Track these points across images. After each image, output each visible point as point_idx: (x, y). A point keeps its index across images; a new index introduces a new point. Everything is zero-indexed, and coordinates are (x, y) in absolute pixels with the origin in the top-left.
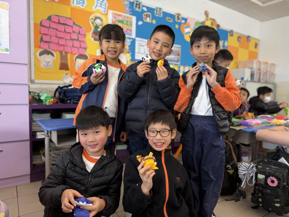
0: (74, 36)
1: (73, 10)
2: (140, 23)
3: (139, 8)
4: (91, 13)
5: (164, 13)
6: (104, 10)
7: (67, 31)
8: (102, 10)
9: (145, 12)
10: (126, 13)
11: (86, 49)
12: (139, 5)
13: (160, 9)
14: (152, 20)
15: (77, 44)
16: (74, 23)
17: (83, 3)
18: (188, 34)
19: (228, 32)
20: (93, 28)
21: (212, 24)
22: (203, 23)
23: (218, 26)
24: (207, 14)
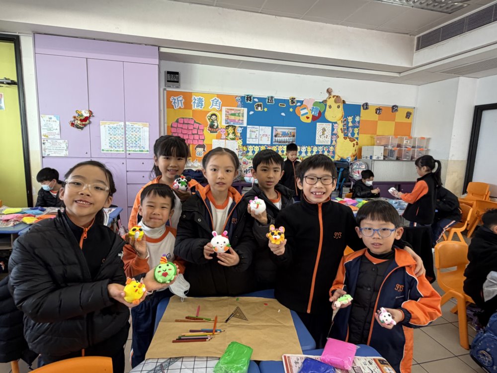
0: (195, 132)
1: (193, 111)
2: (251, 113)
3: (250, 100)
4: (209, 112)
5: (275, 99)
6: (218, 107)
7: (189, 128)
8: (216, 107)
9: (256, 102)
10: (238, 107)
11: (204, 140)
12: (250, 98)
13: (272, 97)
14: (264, 108)
15: (197, 137)
16: (195, 121)
17: (202, 105)
18: (305, 115)
19: (360, 105)
20: (209, 123)
21: (336, 102)
22: (325, 102)
23: (344, 102)
24: (329, 91)
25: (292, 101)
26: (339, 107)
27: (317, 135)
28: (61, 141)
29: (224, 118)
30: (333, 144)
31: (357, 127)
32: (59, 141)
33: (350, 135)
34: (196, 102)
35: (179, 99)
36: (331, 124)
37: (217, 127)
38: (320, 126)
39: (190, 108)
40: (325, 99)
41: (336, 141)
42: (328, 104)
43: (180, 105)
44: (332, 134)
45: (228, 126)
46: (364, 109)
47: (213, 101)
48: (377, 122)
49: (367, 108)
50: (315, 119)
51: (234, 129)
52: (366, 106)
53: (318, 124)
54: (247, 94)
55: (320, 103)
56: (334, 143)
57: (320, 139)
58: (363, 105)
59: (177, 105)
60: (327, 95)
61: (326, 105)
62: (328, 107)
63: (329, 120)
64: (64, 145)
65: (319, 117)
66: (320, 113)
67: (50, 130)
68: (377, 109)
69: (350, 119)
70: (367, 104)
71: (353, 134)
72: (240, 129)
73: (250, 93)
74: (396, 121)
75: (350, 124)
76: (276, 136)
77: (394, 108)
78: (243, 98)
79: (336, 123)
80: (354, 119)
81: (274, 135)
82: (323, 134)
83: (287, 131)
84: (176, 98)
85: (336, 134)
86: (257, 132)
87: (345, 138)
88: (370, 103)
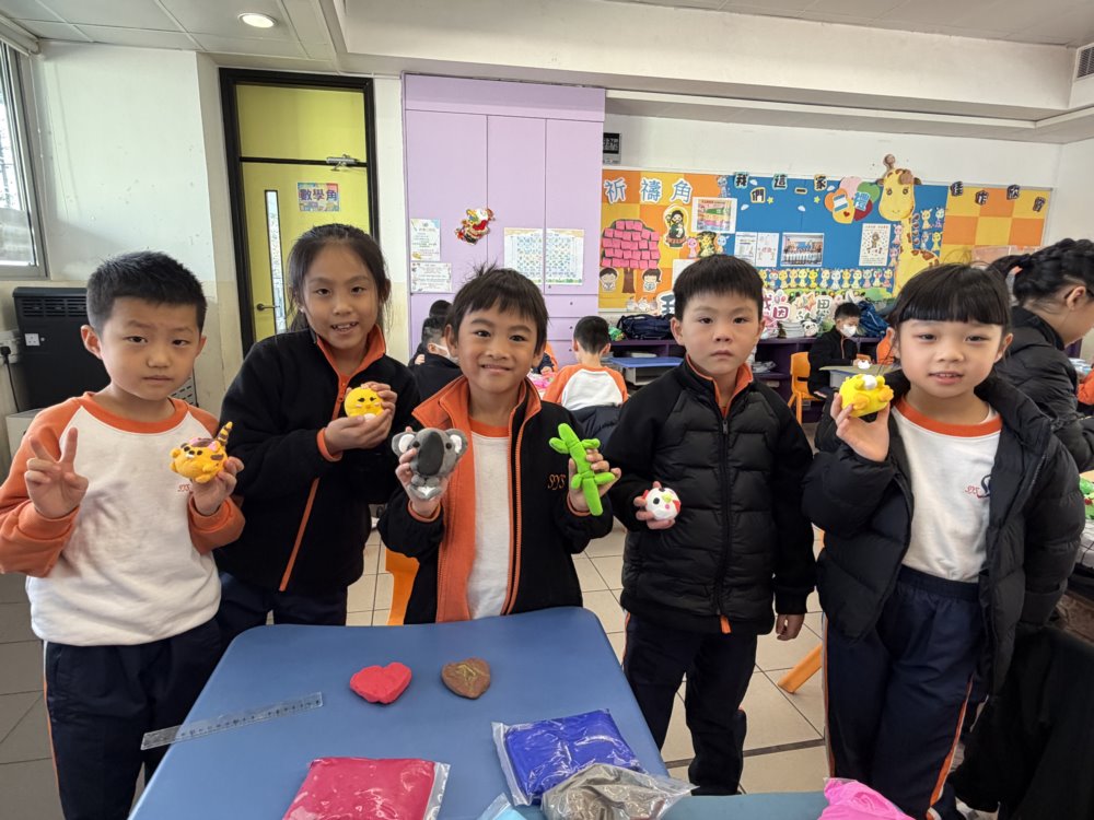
0: (644, 245)
1: (643, 207)
2: (745, 207)
3: (744, 184)
5: (788, 180)
6: (686, 198)
7: (634, 239)
8: (683, 198)
9: (754, 186)
10: (720, 196)
11: (658, 260)
12: (744, 178)
13: (783, 176)
14: (767, 198)
16: (644, 226)
17: (657, 196)
18: (842, 209)
19: (947, 187)
20: (669, 228)
21: (901, 181)
22: (879, 182)
23: (917, 181)
24: (888, 162)
25: (820, 182)
26: (905, 191)
27: (862, 248)
28: (441, 265)
29: (695, 217)
30: (891, 265)
31: (939, 230)
32: (438, 265)
33: (923, 245)
34: (648, 188)
35: (618, 184)
36: (889, 226)
37: (683, 235)
38: (868, 229)
39: (637, 201)
40: (880, 176)
41: (897, 258)
42: (886, 186)
43: (619, 196)
44: (892, 246)
45: (702, 234)
46: (953, 194)
47: (677, 186)
48: (977, 218)
49: (959, 193)
50: (860, 216)
51: (713, 239)
52: (957, 188)
53: (865, 225)
54: (739, 171)
55: (871, 184)
56: (893, 261)
57: (867, 256)
58: (952, 188)
59: (613, 195)
60: (884, 169)
61: (882, 189)
62: (885, 192)
63: (887, 217)
64: (445, 273)
65: (868, 213)
66: (870, 205)
67: (424, 245)
68: (978, 195)
69: (926, 214)
70: (959, 184)
71: (930, 245)
72: (723, 239)
73: (743, 170)
74: (1015, 216)
75: (926, 225)
76: (786, 251)
77: (1012, 191)
78: (731, 179)
79: (898, 223)
80: (933, 214)
81: (783, 248)
82: (874, 245)
83: (807, 240)
84: (612, 182)
85: (897, 246)
86: (753, 245)
87: (915, 253)
88: (964, 181)
